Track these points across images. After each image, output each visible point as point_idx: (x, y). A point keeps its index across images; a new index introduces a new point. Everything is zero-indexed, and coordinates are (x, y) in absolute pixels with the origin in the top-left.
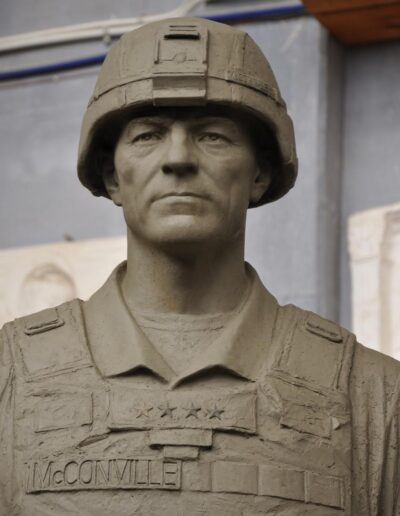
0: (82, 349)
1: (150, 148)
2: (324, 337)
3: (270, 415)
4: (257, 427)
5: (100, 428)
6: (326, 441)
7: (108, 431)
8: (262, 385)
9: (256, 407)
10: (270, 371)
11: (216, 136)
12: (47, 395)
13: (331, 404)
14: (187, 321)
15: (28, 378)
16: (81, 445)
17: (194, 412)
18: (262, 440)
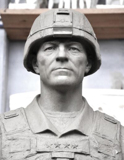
0: (26, 124)
1: (51, 52)
2: (110, 122)
3: (94, 148)
4: (90, 152)
5: (33, 151)
6: (114, 158)
7: (37, 152)
8: (91, 137)
9: (89, 145)
10: (93, 132)
11: (75, 49)
12: (13, 140)
13: (115, 145)
14: (63, 114)
15: (6, 134)
16: (26, 157)
17: (67, 146)
18: (91, 157)
